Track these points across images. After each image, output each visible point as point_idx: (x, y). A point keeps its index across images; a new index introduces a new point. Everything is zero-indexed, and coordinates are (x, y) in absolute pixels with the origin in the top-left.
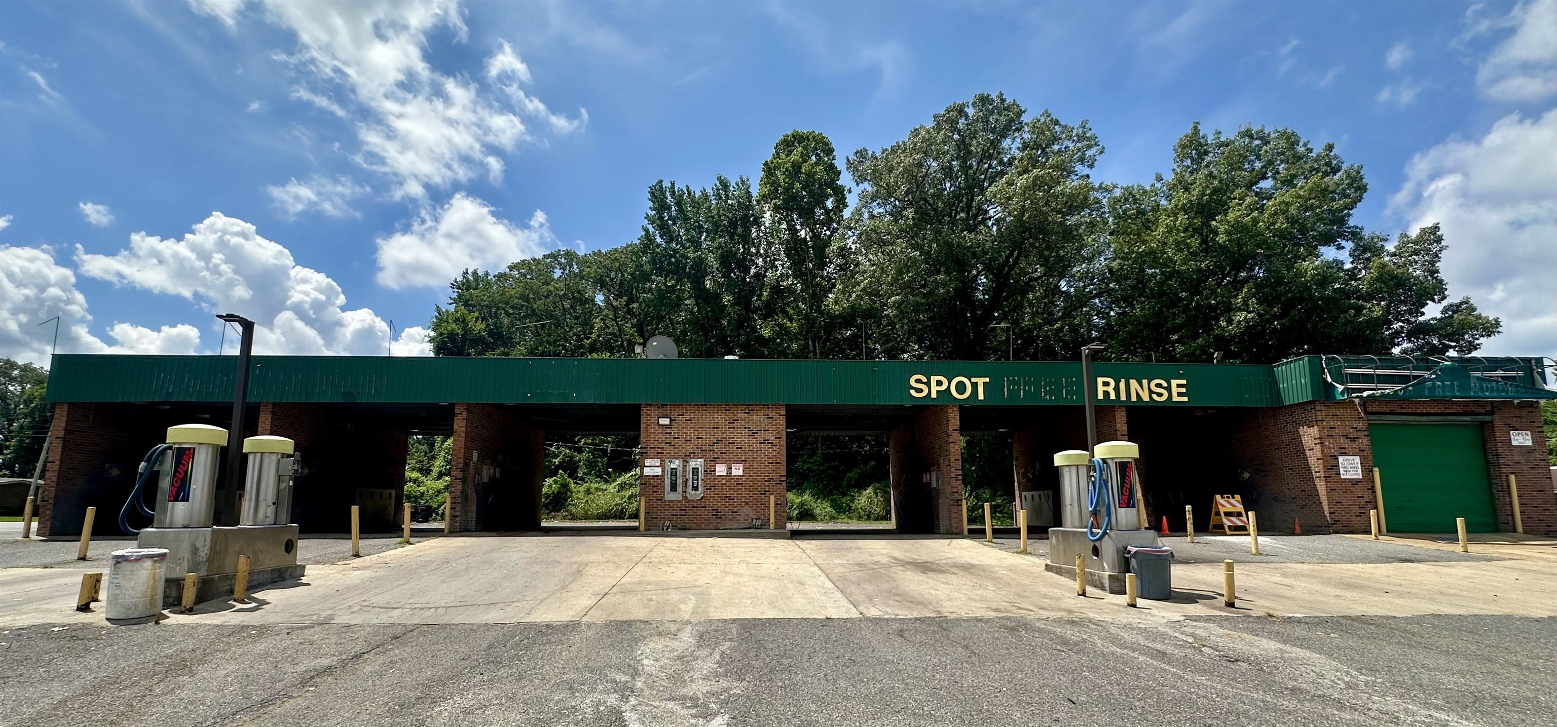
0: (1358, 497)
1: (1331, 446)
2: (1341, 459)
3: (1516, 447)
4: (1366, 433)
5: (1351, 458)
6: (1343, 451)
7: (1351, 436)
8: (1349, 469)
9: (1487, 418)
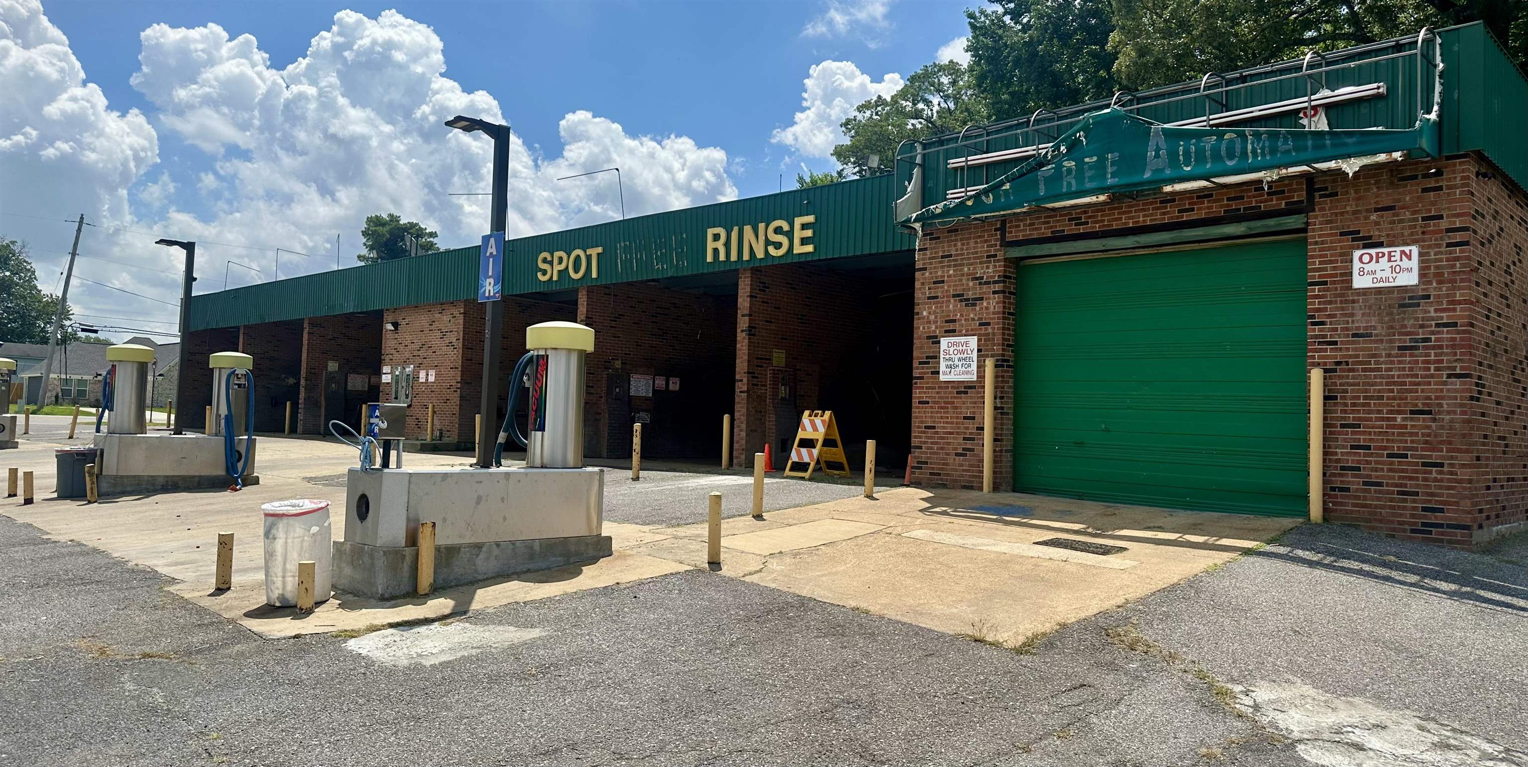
0: (965, 418)
1: (932, 317)
2: (944, 342)
3: (1365, 292)
4: (997, 287)
5: (963, 339)
6: (951, 326)
7: (970, 295)
8: (956, 362)
9: (1293, 222)
